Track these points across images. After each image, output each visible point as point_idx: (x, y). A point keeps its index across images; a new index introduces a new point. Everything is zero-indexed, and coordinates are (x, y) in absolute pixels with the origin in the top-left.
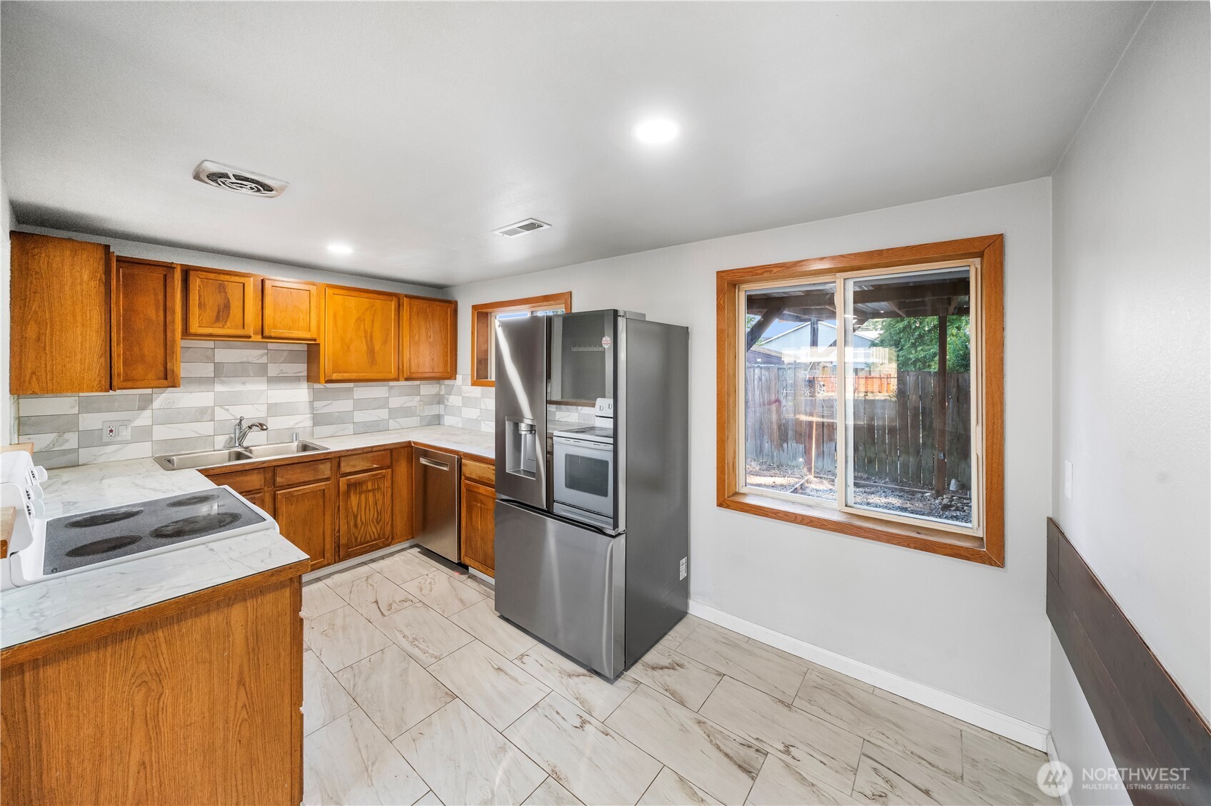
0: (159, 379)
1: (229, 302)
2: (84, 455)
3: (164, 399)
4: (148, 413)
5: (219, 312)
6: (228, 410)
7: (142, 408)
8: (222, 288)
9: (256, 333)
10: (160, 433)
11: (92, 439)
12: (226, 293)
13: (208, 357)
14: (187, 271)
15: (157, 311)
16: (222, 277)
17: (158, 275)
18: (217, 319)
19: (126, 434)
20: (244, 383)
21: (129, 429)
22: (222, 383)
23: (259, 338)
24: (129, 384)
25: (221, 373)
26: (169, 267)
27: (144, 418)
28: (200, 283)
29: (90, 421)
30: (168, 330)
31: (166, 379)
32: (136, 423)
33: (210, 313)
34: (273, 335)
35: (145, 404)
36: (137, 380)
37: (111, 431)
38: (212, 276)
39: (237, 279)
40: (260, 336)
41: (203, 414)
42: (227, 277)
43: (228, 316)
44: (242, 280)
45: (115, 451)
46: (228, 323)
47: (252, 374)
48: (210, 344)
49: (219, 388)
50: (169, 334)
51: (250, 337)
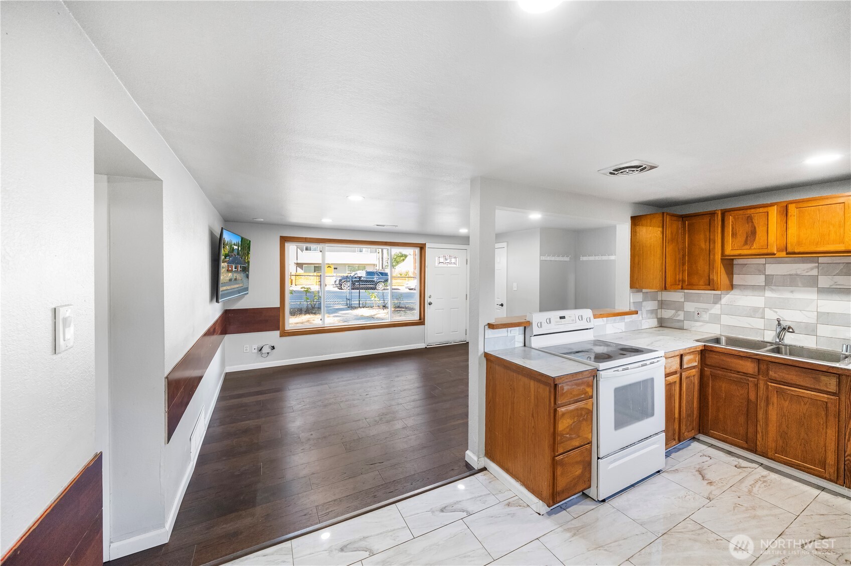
0: (705, 285)
1: (755, 228)
2: (686, 324)
3: (729, 298)
4: (718, 306)
5: (747, 237)
6: (776, 312)
7: (715, 303)
8: (750, 219)
9: (779, 250)
10: (726, 320)
11: (689, 316)
12: (752, 222)
13: (760, 271)
14: (724, 213)
15: (705, 243)
16: (749, 212)
17: (706, 220)
18: (746, 243)
19: (706, 317)
20: (792, 292)
21: (708, 314)
22: (772, 290)
23: (784, 254)
24: (690, 287)
25: (770, 282)
26: (712, 214)
27: (716, 309)
28: (733, 220)
29: (690, 307)
30: (711, 254)
31: (709, 285)
32: (713, 311)
33: (741, 239)
34: (796, 251)
35: (717, 300)
36: (694, 285)
37: (698, 314)
38: (741, 212)
39: (761, 210)
40: (785, 253)
41: (755, 312)
42: (753, 211)
43: (754, 240)
44: (765, 210)
45: (700, 326)
46: (754, 244)
47: (800, 285)
48: (762, 261)
49: (768, 294)
50: (711, 257)
51: (775, 254)
